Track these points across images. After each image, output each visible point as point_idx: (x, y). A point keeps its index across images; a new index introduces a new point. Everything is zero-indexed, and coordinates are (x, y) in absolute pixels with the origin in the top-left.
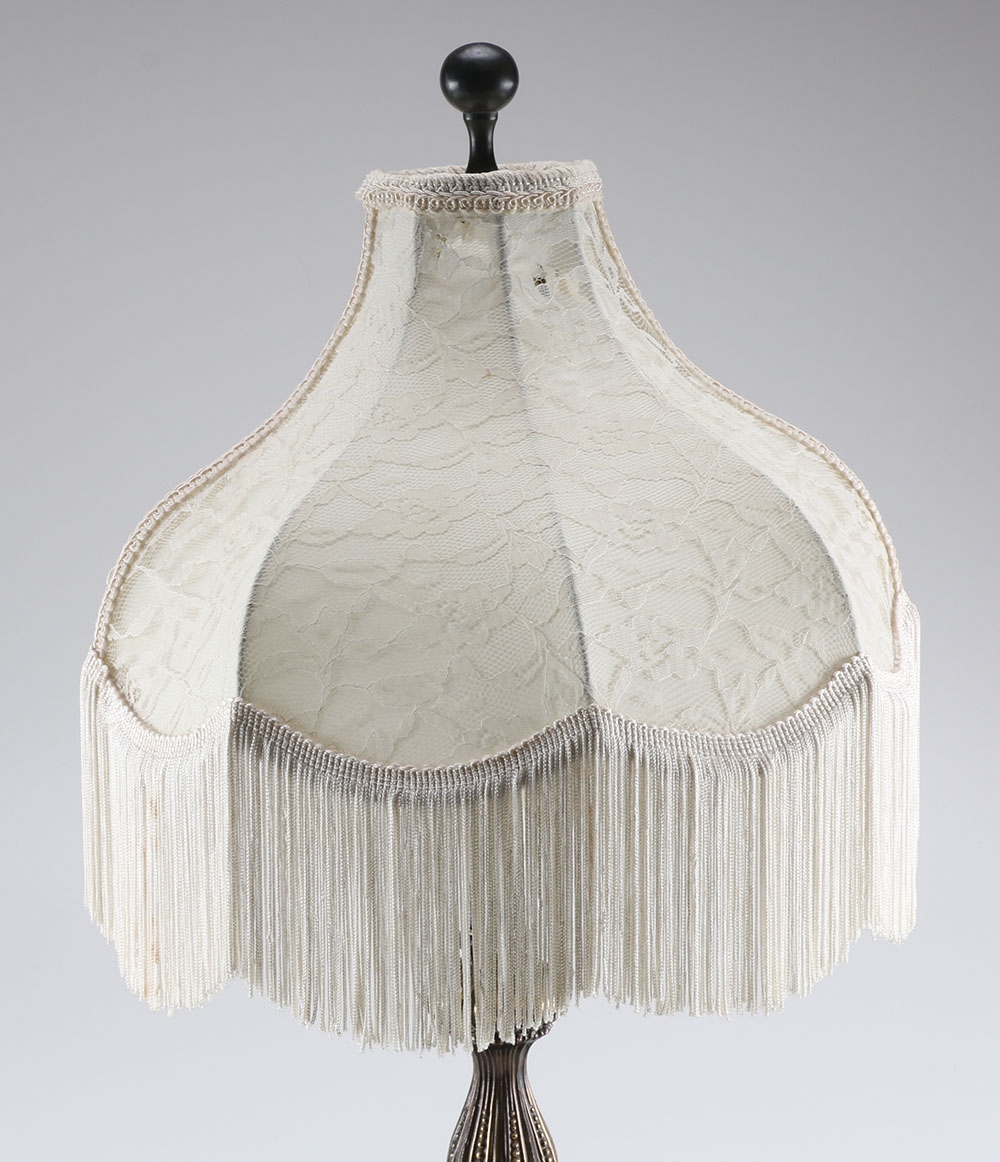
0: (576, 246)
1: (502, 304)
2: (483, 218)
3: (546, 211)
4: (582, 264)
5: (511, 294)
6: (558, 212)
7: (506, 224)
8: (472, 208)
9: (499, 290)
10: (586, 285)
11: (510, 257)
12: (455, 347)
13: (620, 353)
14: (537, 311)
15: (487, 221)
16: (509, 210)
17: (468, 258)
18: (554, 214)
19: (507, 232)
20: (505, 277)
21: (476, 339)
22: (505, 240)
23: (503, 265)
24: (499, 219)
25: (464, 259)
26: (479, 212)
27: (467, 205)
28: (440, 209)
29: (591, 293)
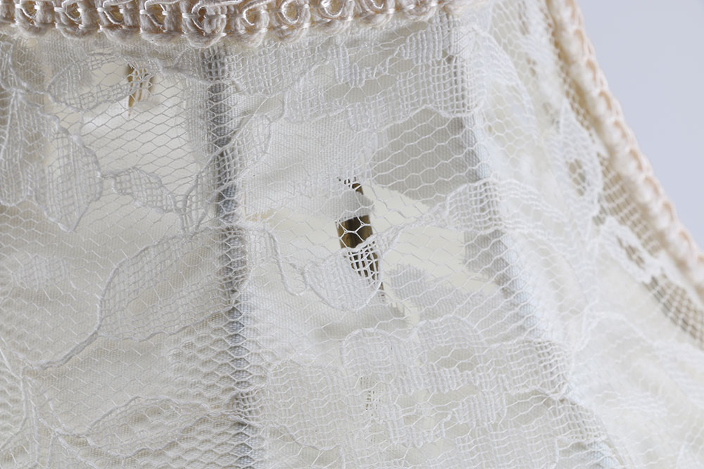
0: (458, 125)
1: (215, 317)
2: (166, 57)
3: (363, 30)
4: (475, 177)
5: (246, 288)
6: (403, 32)
7: (235, 74)
8: (135, 27)
9: (209, 274)
10: (485, 240)
11: (245, 177)
12: (78, 441)
13: (580, 446)
14: (330, 332)
15: (177, 69)
16: (239, 38)
17: (128, 172)
18: (391, 35)
19: (237, 102)
20: (229, 236)
21: (140, 419)
22: (231, 125)
23: (224, 199)
24: (211, 65)
25: (116, 175)
26: (153, 41)
27: (120, 20)
28: (46, 25)
29: (501, 263)
